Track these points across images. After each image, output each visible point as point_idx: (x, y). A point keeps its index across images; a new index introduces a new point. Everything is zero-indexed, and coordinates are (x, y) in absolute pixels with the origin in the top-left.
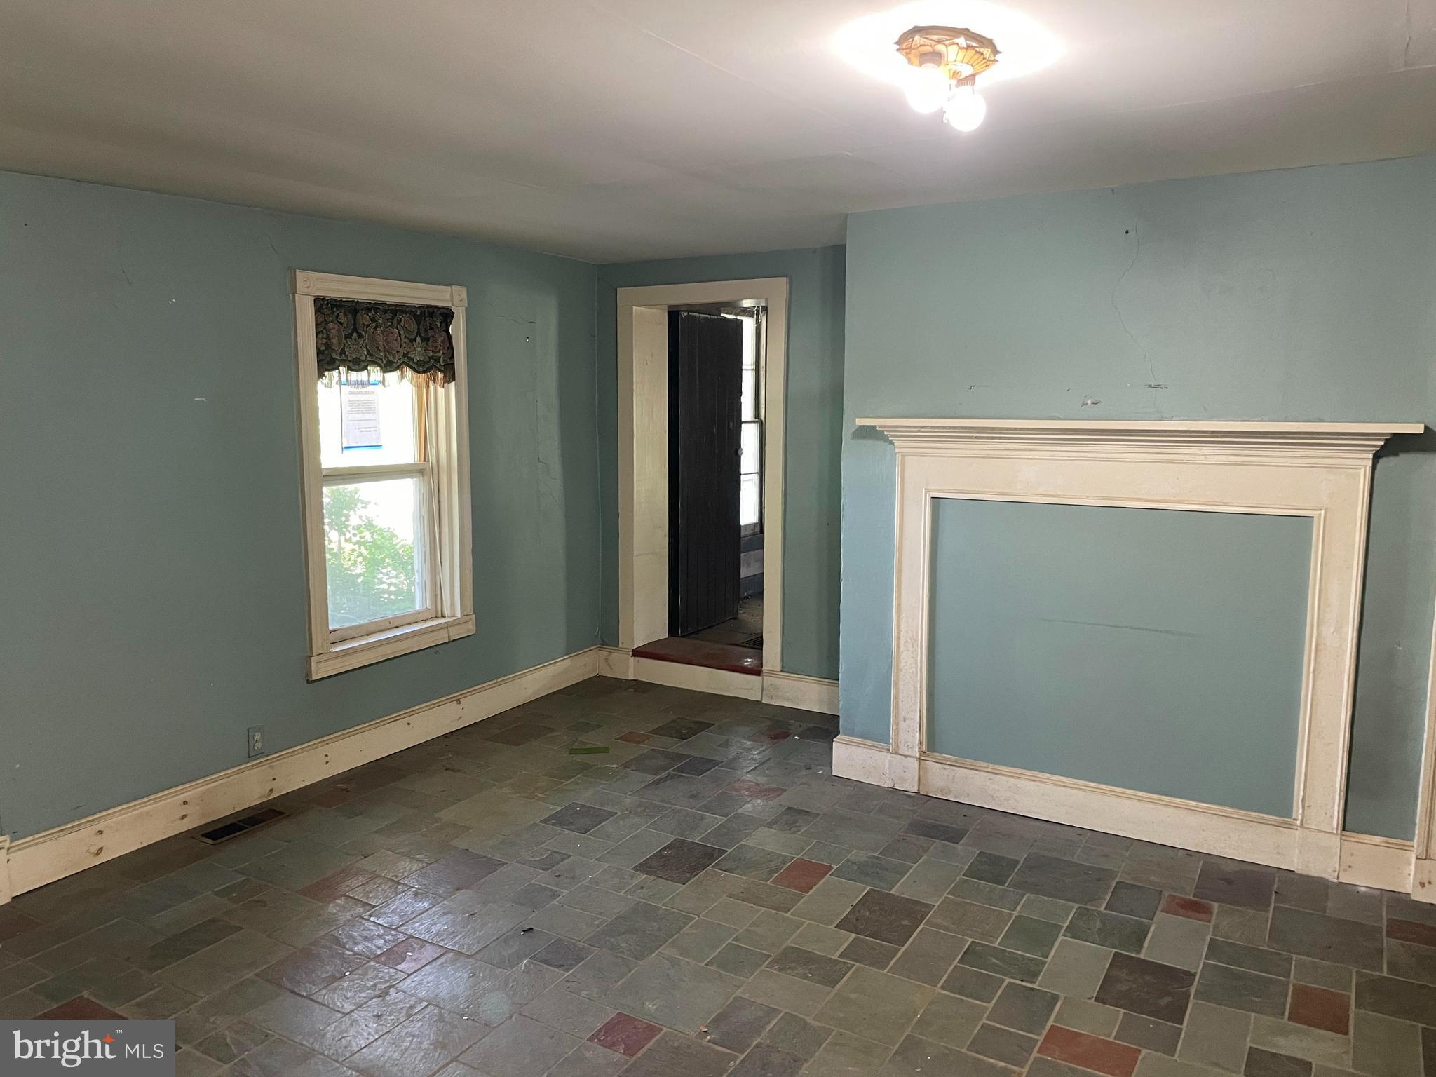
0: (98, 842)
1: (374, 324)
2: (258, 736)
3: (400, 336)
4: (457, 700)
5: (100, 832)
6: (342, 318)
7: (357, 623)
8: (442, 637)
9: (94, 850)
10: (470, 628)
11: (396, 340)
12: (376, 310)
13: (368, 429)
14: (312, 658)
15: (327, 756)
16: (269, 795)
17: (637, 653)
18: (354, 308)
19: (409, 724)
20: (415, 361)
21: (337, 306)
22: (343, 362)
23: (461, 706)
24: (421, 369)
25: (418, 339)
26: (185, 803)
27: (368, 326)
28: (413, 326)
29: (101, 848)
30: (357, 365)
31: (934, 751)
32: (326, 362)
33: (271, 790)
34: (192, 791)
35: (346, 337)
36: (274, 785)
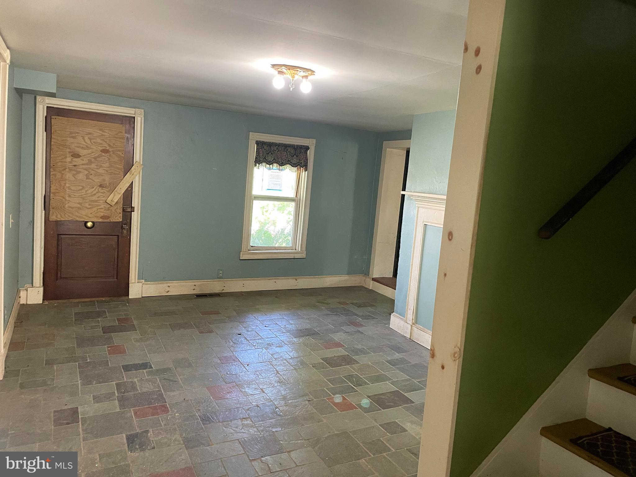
0: (168, 289)
1: (277, 150)
2: (221, 272)
3: (287, 155)
4: (296, 279)
5: (169, 287)
6: (265, 147)
7: (263, 246)
8: (292, 256)
9: (167, 291)
10: (304, 256)
11: (285, 156)
12: (279, 146)
13: (277, 184)
14: (241, 252)
15: (243, 284)
16: (222, 291)
17: (374, 280)
18: (270, 145)
19: (275, 282)
20: (293, 163)
21: (264, 144)
22: (265, 162)
23: (297, 281)
24: (295, 166)
25: (295, 156)
26: (195, 285)
27: (275, 150)
28: (292, 151)
29: (169, 291)
30: (270, 163)
31: (417, 324)
32: (258, 161)
33: (223, 290)
34: (198, 283)
35: (267, 154)
36: (224, 288)
